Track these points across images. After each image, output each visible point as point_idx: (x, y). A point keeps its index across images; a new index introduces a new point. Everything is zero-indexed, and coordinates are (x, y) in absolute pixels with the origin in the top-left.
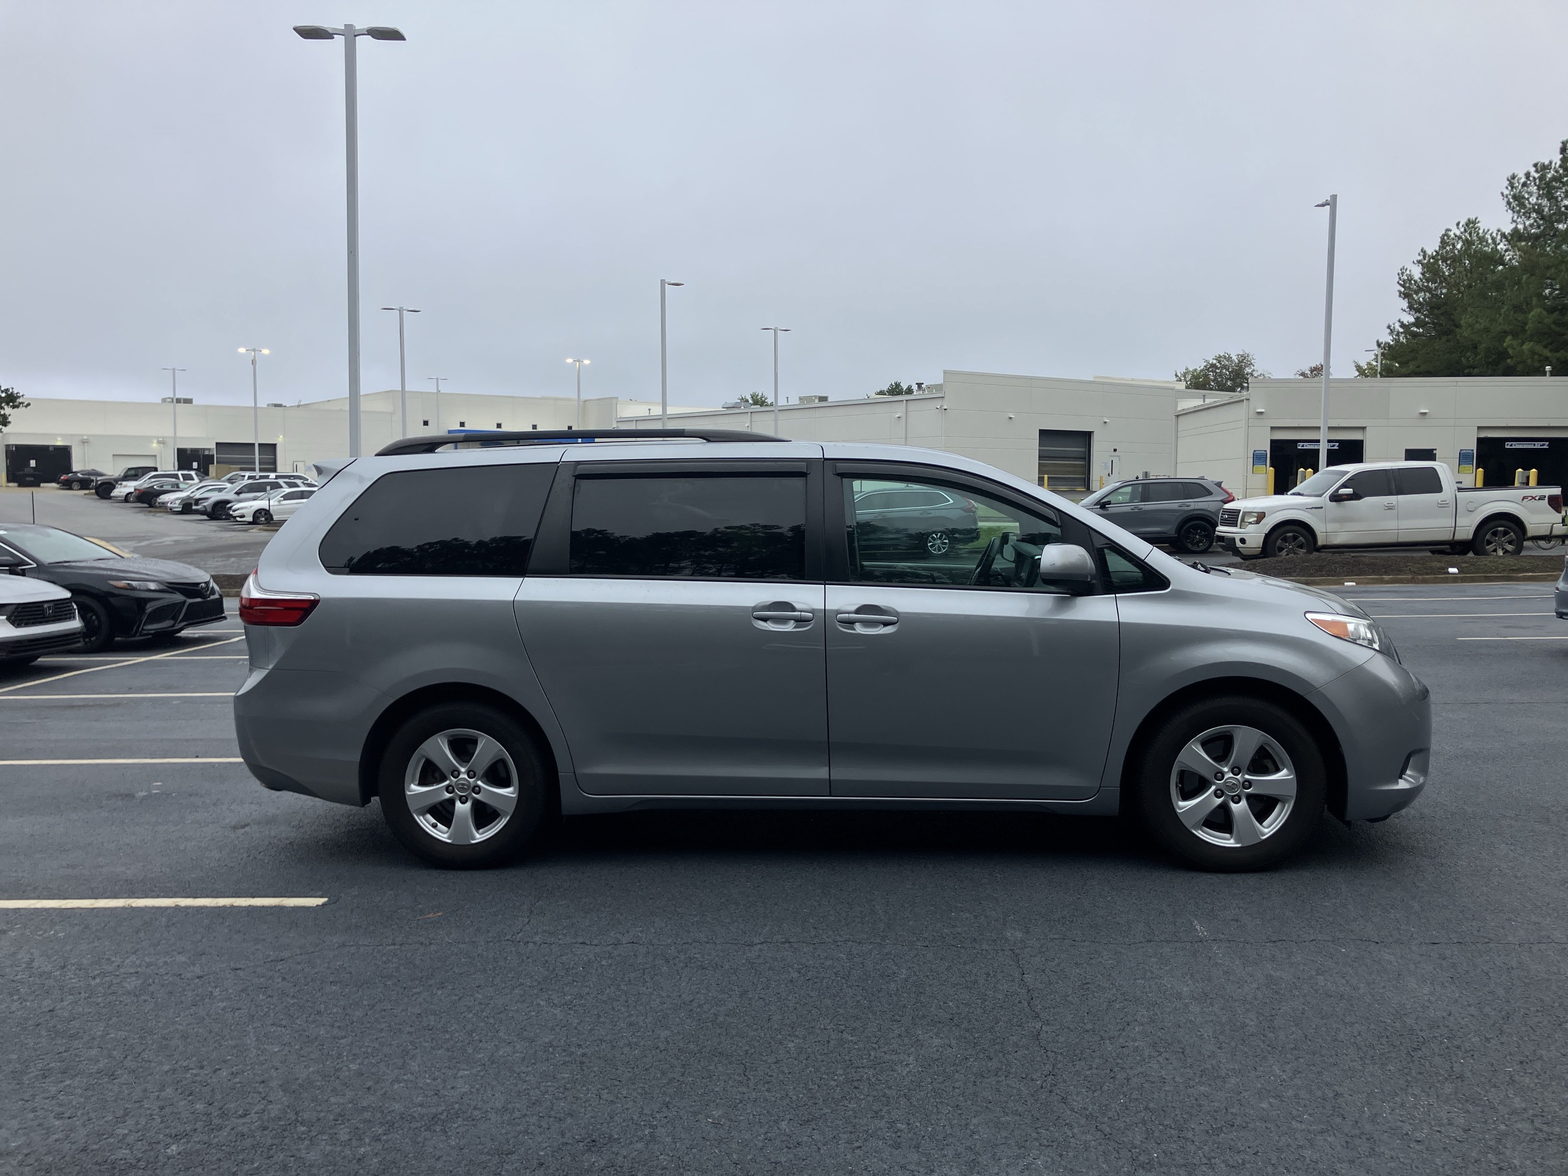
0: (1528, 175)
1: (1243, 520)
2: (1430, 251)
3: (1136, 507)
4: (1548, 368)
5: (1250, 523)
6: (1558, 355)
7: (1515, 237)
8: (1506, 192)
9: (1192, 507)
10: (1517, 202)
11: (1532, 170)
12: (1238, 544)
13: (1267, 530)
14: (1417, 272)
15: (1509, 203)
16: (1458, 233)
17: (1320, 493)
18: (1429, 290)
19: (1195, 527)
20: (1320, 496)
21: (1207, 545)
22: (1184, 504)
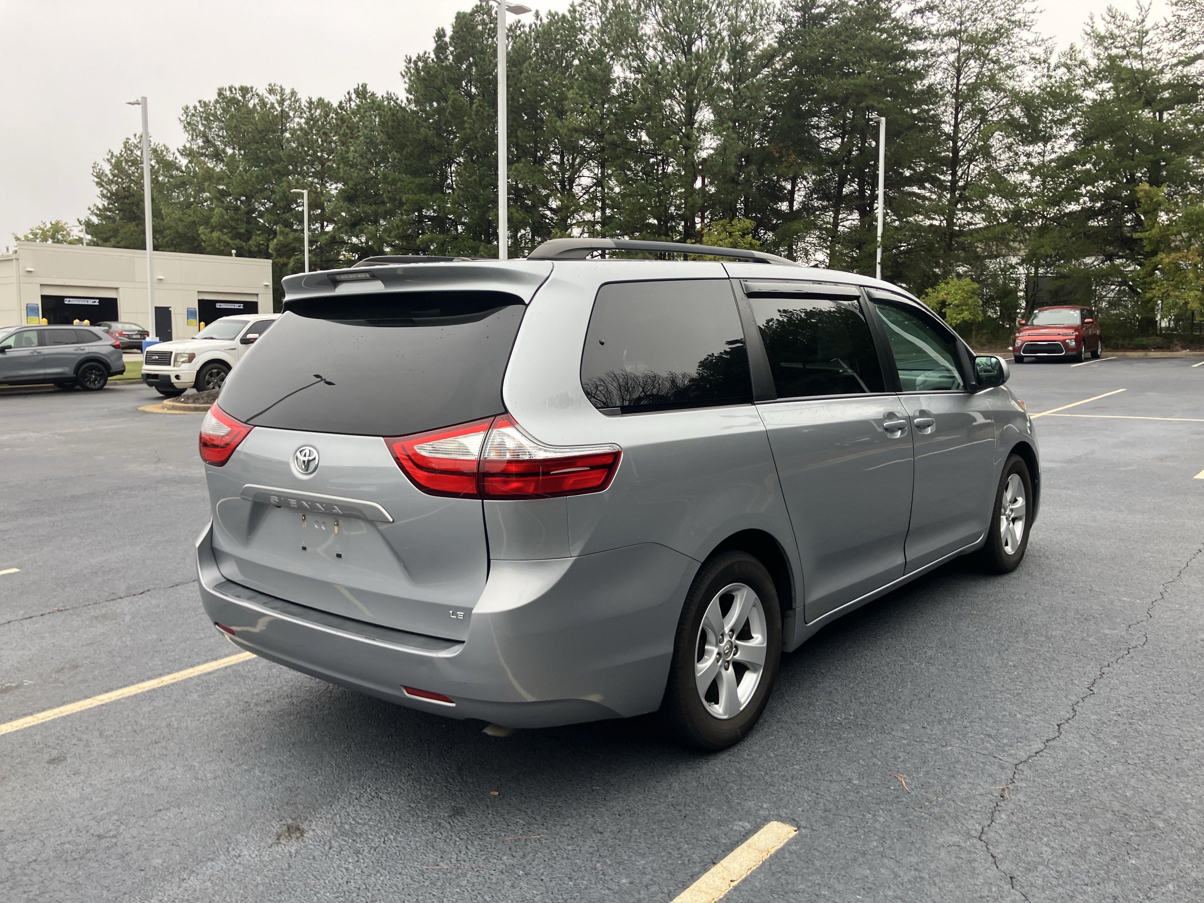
0: (195, 108)
1: (175, 360)
2: (117, 153)
3: (35, 351)
4: (234, 251)
5: (183, 362)
6: (236, 242)
7: (187, 152)
8: (183, 118)
9: (87, 351)
10: (189, 126)
11: (198, 105)
12: (174, 380)
13: (197, 368)
14: (107, 168)
15: (185, 127)
16: (135, 142)
17: (233, 336)
18: (117, 183)
19: (91, 368)
20: (233, 339)
21: (102, 382)
22: (79, 348)
